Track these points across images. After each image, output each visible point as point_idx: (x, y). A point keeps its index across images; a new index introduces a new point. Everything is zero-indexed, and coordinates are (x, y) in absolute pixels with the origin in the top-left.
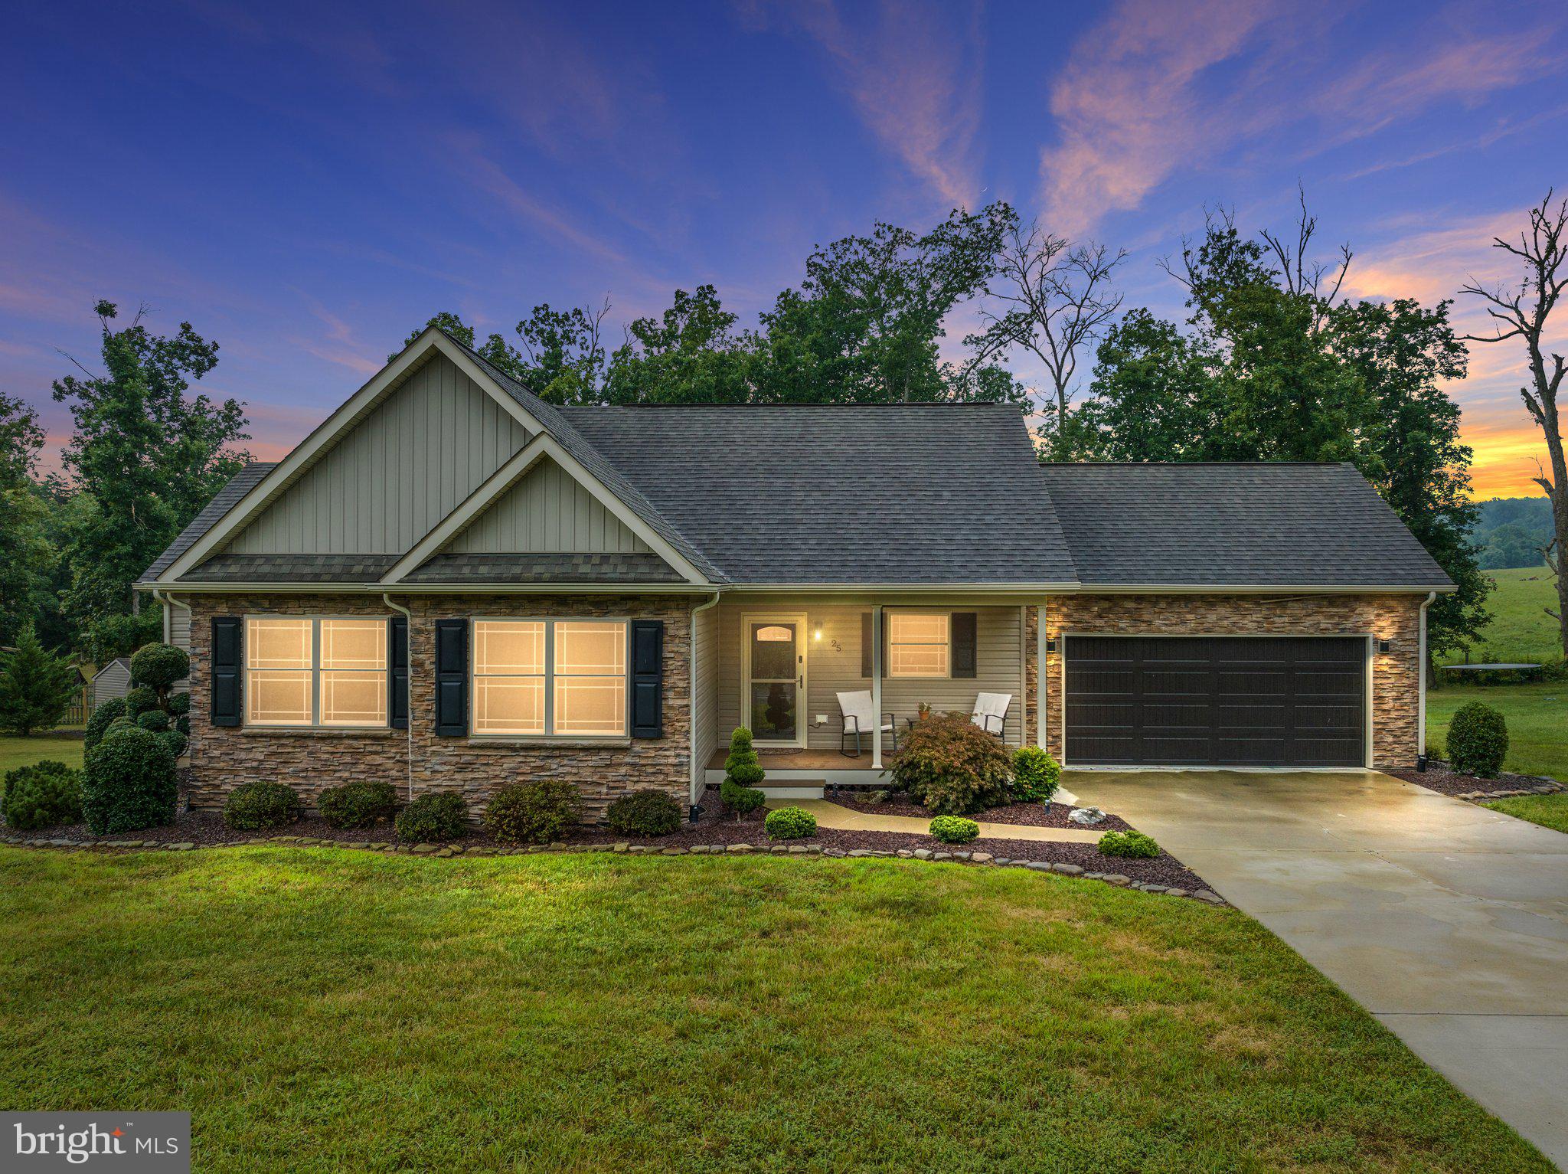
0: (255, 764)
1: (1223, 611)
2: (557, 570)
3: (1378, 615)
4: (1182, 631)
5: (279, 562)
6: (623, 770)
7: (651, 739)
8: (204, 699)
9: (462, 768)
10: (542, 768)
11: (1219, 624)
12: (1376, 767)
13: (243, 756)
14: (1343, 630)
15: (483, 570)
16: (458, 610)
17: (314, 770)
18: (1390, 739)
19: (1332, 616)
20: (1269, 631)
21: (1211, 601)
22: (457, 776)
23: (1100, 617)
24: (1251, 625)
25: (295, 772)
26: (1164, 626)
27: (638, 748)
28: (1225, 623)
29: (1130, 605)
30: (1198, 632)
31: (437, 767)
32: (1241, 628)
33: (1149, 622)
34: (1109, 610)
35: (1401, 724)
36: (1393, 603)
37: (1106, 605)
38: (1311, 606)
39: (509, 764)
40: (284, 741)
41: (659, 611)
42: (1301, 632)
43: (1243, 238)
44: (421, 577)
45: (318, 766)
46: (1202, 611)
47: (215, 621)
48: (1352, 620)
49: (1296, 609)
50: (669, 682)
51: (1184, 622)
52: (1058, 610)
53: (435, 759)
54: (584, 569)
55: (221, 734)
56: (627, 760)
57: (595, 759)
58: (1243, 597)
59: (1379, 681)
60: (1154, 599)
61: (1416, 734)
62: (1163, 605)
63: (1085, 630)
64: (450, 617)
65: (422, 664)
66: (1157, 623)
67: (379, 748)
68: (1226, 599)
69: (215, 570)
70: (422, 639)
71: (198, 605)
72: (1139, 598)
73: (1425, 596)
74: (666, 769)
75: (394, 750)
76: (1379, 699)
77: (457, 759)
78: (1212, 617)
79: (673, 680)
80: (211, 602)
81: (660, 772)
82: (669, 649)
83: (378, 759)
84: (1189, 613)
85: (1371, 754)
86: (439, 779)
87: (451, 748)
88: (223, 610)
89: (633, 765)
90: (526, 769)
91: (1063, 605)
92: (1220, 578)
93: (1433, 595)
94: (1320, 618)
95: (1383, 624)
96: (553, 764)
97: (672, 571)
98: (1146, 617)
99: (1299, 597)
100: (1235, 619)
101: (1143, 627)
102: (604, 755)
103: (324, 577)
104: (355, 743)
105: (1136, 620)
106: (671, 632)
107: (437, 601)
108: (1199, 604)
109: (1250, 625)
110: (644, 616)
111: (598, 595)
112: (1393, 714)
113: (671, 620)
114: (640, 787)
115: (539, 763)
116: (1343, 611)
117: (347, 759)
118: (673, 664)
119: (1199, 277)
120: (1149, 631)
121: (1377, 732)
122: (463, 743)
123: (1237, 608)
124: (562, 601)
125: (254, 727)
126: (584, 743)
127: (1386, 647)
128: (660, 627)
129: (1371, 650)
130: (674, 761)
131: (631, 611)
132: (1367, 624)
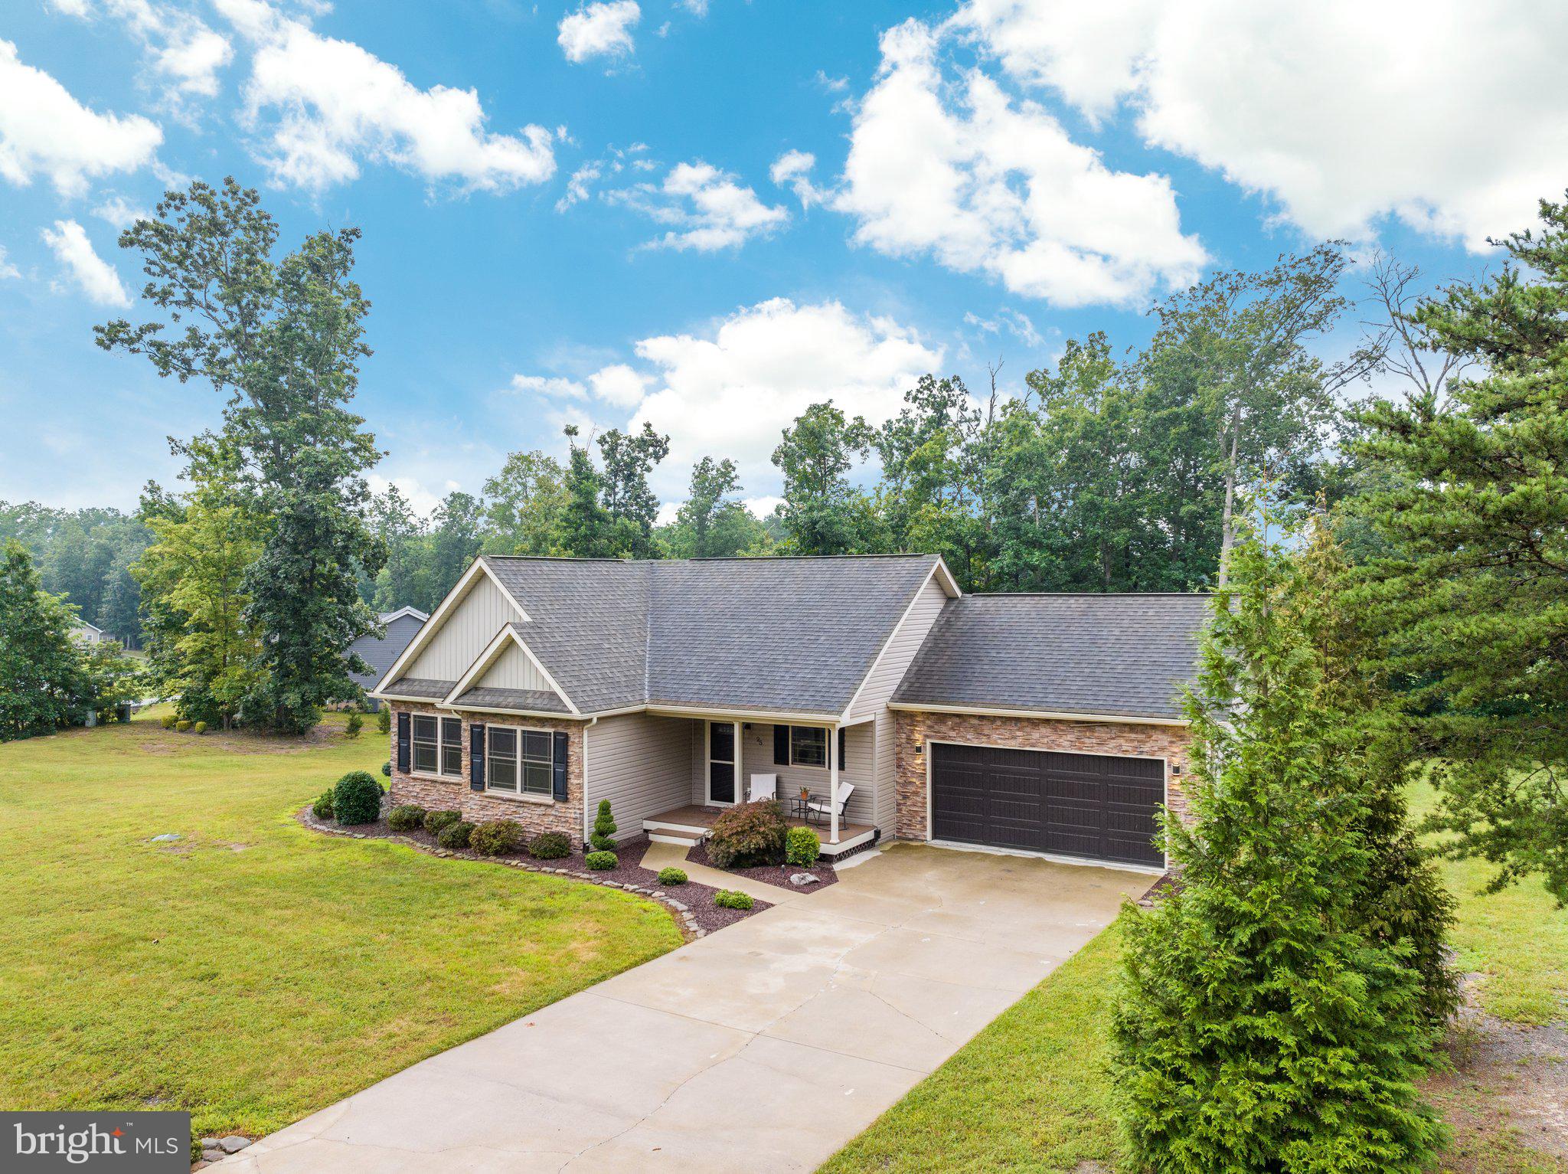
0: (416, 794)
1: (1044, 730)
2: (519, 700)
3: (1172, 742)
5: (420, 685)
6: (551, 818)
7: (562, 801)
8: (396, 757)
9: (483, 808)
11: (1041, 741)
13: (411, 788)
14: (1142, 753)
15: (487, 698)
16: (478, 720)
17: (439, 800)
19: (1132, 741)
20: (1080, 749)
21: (1035, 723)
22: (481, 812)
23: (953, 729)
24: (1067, 743)
25: (431, 800)
26: (1000, 740)
27: (556, 806)
29: (975, 722)
30: (1025, 745)
31: (473, 806)
32: (1059, 746)
33: (989, 736)
34: (959, 725)
36: (1185, 733)
37: (957, 720)
38: (1114, 730)
39: (503, 807)
40: (428, 782)
41: (567, 727)
42: (1106, 751)
46: (1028, 729)
47: (399, 715)
48: (1148, 745)
49: (1101, 733)
50: (571, 769)
51: (1014, 738)
52: (923, 722)
53: (472, 801)
54: (530, 701)
55: (403, 776)
56: (552, 812)
57: (539, 810)
58: (1059, 722)
59: (1172, 798)
60: (992, 719)
62: (999, 723)
63: (944, 738)
64: (475, 724)
65: (466, 748)
66: (995, 736)
68: (1047, 721)
69: (397, 688)
70: (466, 734)
71: (394, 705)
72: (982, 717)
74: (569, 820)
78: (1036, 735)
79: (573, 768)
80: (398, 705)
81: (567, 822)
82: (573, 750)
84: (1019, 730)
85: (1168, 857)
87: (478, 796)
88: (403, 710)
89: (554, 816)
90: (511, 812)
91: (928, 719)
92: (1037, 705)
94: (1122, 741)
95: (1176, 750)
96: (521, 810)
97: (564, 705)
98: (986, 732)
99: (1102, 724)
100: (1053, 738)
101: (984, 739)
102: (543, 808)
103: (438, 694)
104: (447, 785)
105: (979, 733)
106: (572, 740)
107: (471, 714)
108: (1025, 724)
109: (1065, 744)
110: (561, 730)
111: (536, 717)
113: (572, 732)
114: (558, 829)
116: (1141, 737)
117: (452, 796)
118: (573, 759)
120: (988, 743)
122: (483, 794)
123: (1055, 729)
124: (524, 719)
125: (415, 774)
126: (533, 800)
127: (1177, 770)
128: (567, 736)
129: (1167, 772)
130: (573, 816)
131: (554, 726)
132: (1162, 749)
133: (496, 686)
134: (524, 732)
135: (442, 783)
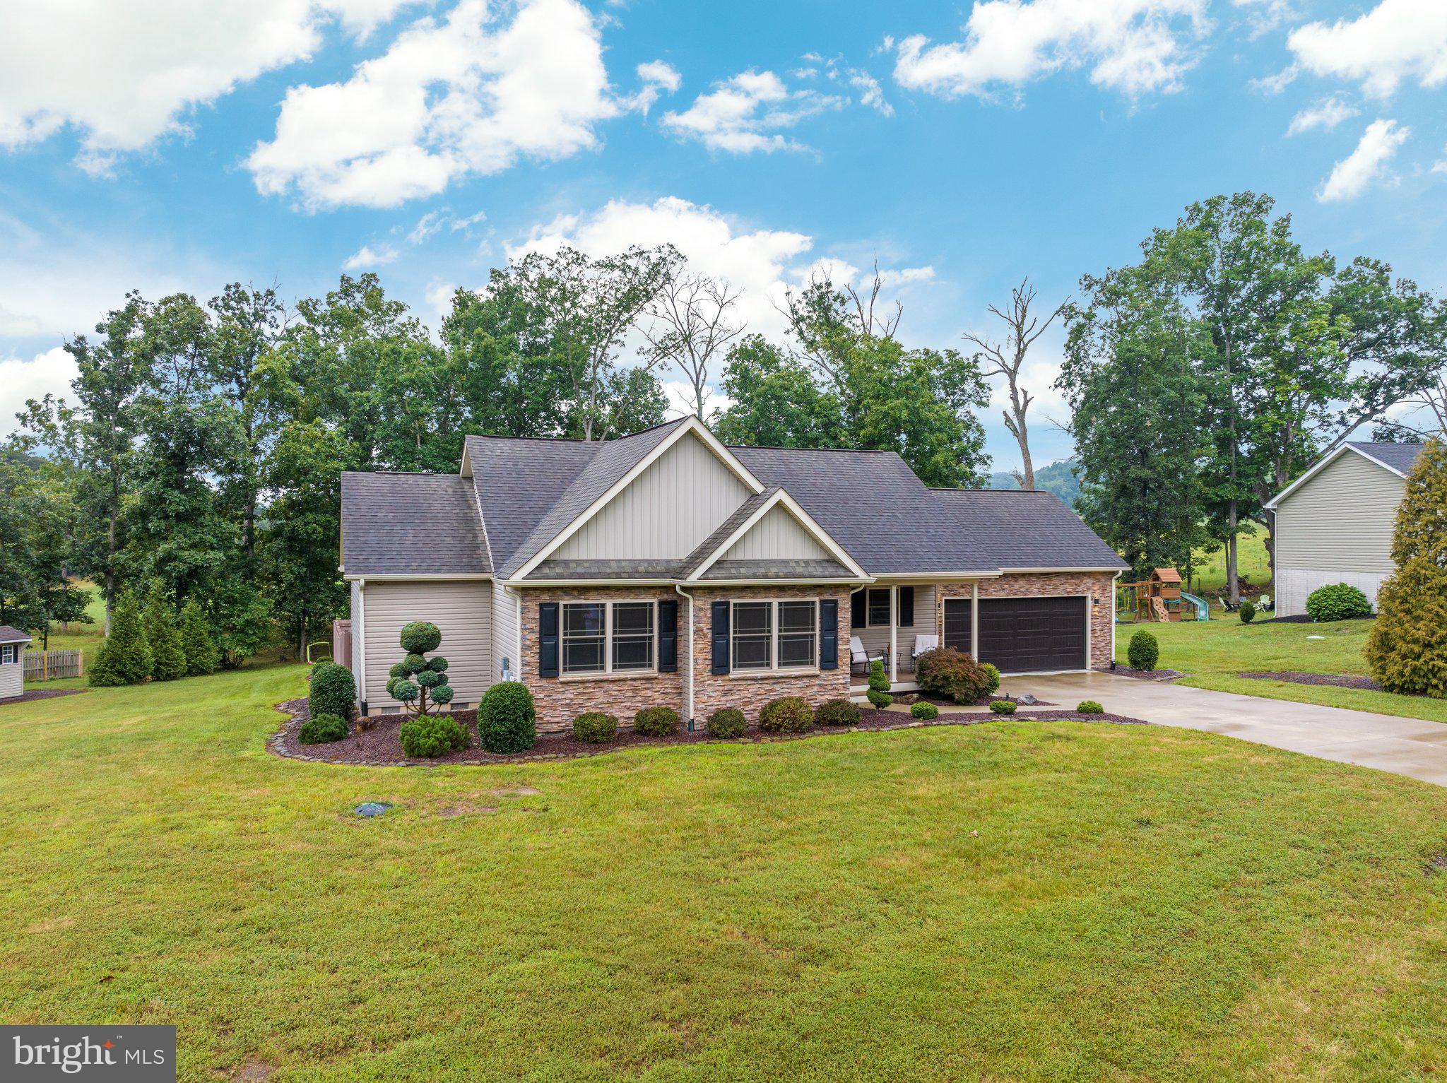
0: (568, 701)
1: (1022, 582)
3: (1093, 583)
4: (1002, 595)
5: (586, 565)
6: (815, 689)
7: (830, 669)
8: (532, 660)
9: (726, 693)
10: (771, 690)
12: (1093, 669)
13: (559, 696)
14: (1075, 592)
15: (743, 570)
16: (723, 596)
17: (608, 703)
18: (1098, 653)
19: (1072, 585)
20: (1043, 594)
21: (1017, 577)
22: (722, 699)
23: (962, 587)
24: (1035, 590)
25: (595, 705)
26: (993, 592)
27: (823, 675)
28: (1023, 590)
31: (711, 694)
32: (1030, 592)
33: (987, 590)
35: (1103, 644)
36: (1100, 577)
38: (1063, 580)
40: (587, 685)
41: (836, 593)
42: (1057, 593)
43: (836, 289)
44: (710, 576)
45: (611, 700)
46: (1012, 583)
47: (542, 606)
48: (1082, 587)
49: (1056, 581)
50: (839, 635)
53: (710, 689)
54: (799, 570)
55: (544, 682)
56: (817, 682)
57: (800, 683)
58: (1031, 575)
59: (1093, 621)
61: (1111, 650)
63: (955, 595)
64: (718, 600)
65: (701, 630)
66: (990, 590)
67: (650, 686)
68: (1023, 575)
69: (546, 571)
70: (702, 614)
71: (527, 595)
73: (1116, 573)
74: (838, 687)
75: (659, 686)
76: (1093, 630)
77: (721, 688)
79: (842, 634)
80: (537, 593)
81: (835, 688)
82: (840, 616)
83: (649, 693)
84: (1006, 584)
85: (1089, 661)
86: (712, 701)
87: (720, 681)
88: (546, 598)
89: (820, 685)
90: (762, 691)
92: (1023, 564)
93: (1120, 573)
94: (1067, 585)
95: (1096, 589)
96: (777, 687)
97: (848, 570)
98: (985, 587)
99: (1057, 574)
100: (1027, 587)
101: (983, 593)
102: (805, 680)
103: (623, 575)
104: (634, 683)
106: (840, 606)
107: (711, 590)
108: (1011, 579)
110: (827, 597)
111: (801, 585)
112: (1100, 639)
113: (841, 598)
114: (825, 698)
115: (769, 687)
116: (1077, 582)
117: (629, 694)
118: (842, 625)
119: (797, 313)
120: (986, 595)
121: (1093, 649)
122: (727, 678)
123: (1029, 581)
124: (782, 589)
125: (564, 676)
126: (797, 673)
127: (1096, 601)
128: (835, 602)
129: (1090, 603)
130: (843, 681)
131: (819, 594)
132: (1088, 589)
133: (749, 557)
134: (780, 604)
135: (613, 681)
